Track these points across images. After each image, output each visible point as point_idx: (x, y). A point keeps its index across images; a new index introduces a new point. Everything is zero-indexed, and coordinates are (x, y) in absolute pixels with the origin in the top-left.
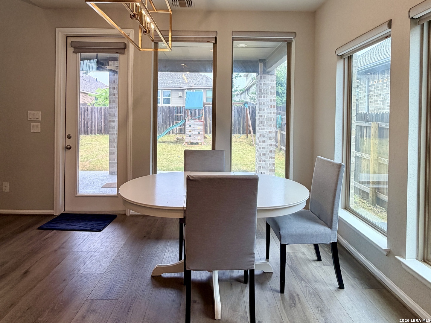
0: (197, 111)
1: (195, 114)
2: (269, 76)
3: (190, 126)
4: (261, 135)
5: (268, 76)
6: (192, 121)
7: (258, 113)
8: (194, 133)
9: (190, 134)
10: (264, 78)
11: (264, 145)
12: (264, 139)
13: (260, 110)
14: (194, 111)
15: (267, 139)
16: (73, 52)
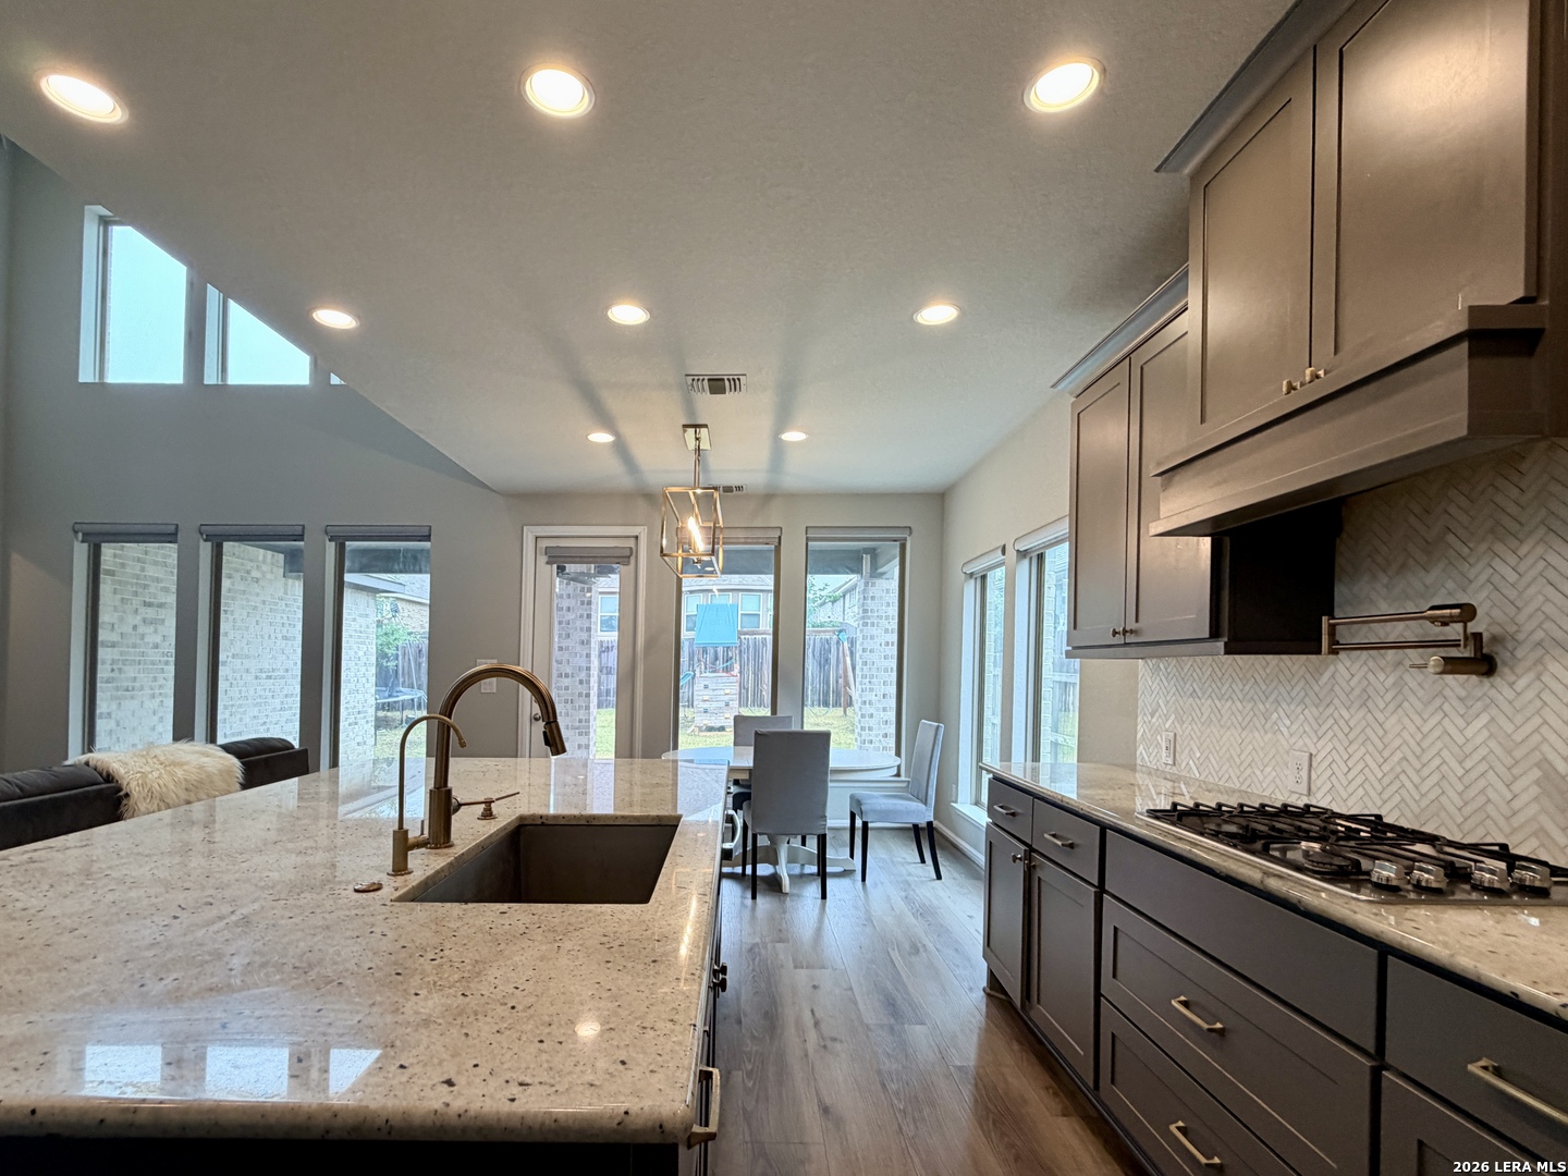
0: (720, 650)
1: (716, 659)
2: (883, 581)
3: (706, 687)
4: (865, 702)
5: (880, 581)
6: (708, 674)
7: (860, 658)
8: (715, 705)
9: (705, 706)
10: (873, 584)
11: (872, 722)
12: (872, 711)
13: (864, 650)
14: (712, 651)
15: (878, 710)
16: (547, 563)
